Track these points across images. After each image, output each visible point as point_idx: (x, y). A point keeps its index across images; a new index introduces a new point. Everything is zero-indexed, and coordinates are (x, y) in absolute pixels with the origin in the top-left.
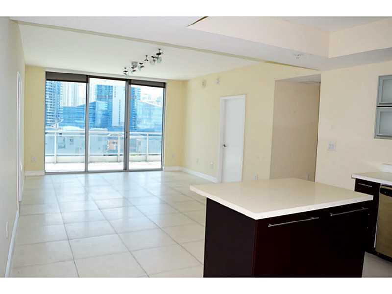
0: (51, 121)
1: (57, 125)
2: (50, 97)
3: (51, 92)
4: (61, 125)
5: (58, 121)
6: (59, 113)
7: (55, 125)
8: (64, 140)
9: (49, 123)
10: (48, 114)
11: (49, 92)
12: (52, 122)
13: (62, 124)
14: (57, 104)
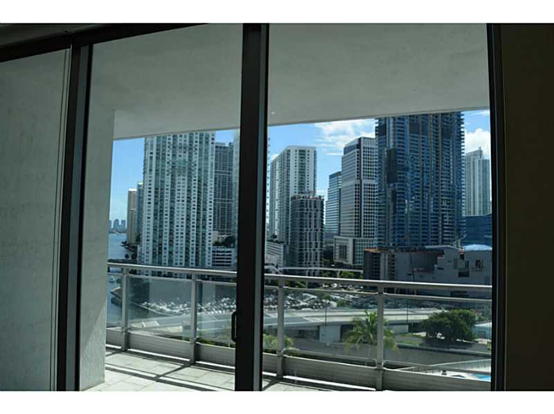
0: (449, 237)
1: (457, 242)
2: (447, 204)
3: (449, 197)
4: (464, 243)
5: (459, 238)
6: (460, 226)
7: (455, 242)
8: (467, 264)
9: (446, 240)
10: (445, 228)
11: (446, 198)
12: (451, 239)
13: (466, 241)
14: (458, 214)
